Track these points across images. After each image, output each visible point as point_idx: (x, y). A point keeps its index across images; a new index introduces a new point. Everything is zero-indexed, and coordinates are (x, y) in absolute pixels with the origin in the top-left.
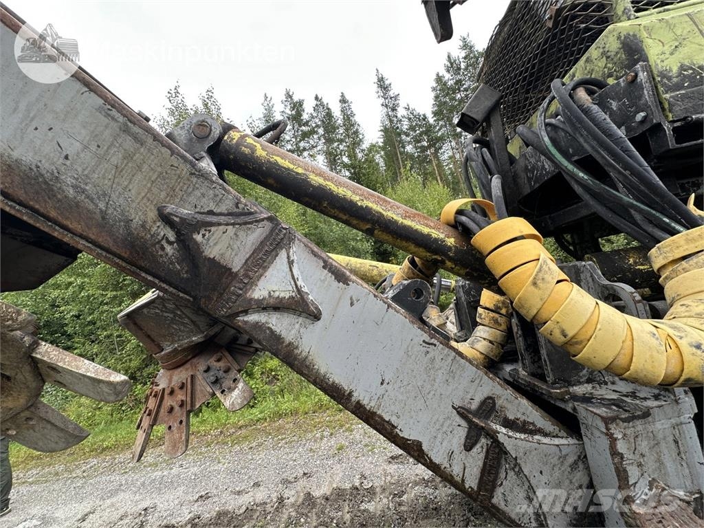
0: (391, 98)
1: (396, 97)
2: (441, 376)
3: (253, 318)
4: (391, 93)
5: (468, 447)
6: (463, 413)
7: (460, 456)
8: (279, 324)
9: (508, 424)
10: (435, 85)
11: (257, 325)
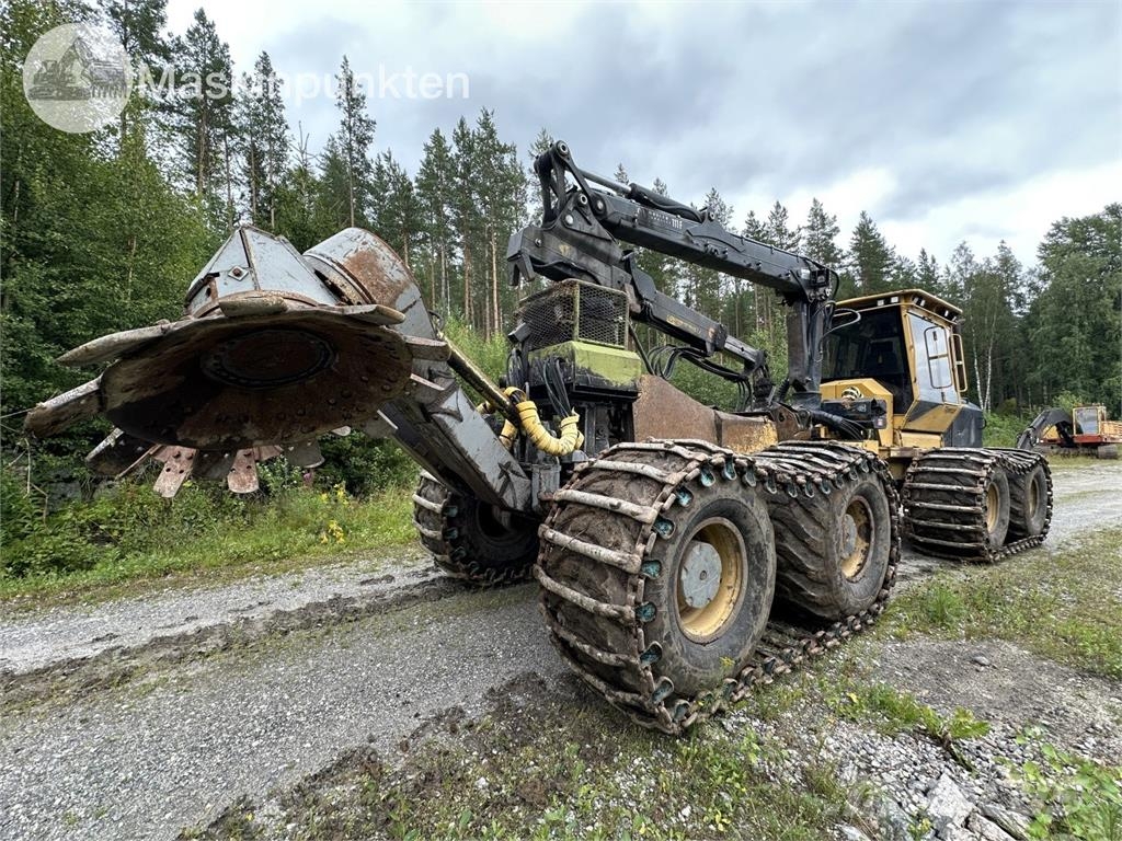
0: (361, 120)
1: (370, 124)
2: (497, 451)
3: (439, 415)
4: (363, 113)
5: (500, 478)
6: (500, 465)
7: (496, 480)
8: (448, 420)
9: (513, 472)
10: (430, 144)
11: (440, 419)
